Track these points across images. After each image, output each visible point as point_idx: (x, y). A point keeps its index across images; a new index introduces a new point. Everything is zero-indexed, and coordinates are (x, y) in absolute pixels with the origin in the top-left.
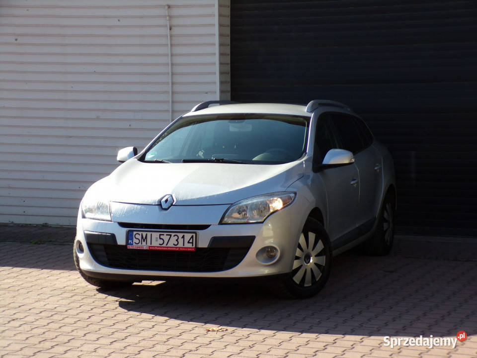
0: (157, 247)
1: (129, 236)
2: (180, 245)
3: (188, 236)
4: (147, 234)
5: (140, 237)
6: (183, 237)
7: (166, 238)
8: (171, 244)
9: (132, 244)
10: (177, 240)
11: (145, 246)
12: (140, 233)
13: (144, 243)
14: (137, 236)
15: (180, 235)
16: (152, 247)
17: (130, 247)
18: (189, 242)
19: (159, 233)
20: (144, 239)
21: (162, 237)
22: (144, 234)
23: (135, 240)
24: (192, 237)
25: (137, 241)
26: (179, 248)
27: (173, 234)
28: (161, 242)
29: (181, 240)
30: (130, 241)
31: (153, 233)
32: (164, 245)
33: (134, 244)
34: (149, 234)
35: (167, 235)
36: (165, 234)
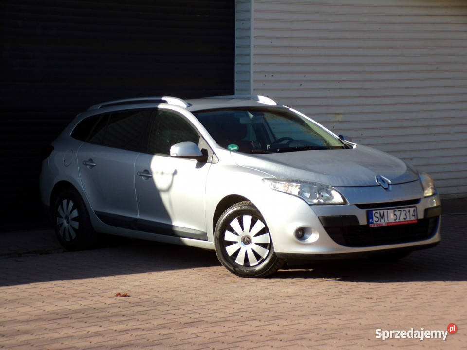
0: (394, 222)
1: (369, 216)
2: (408, 219)
3: (412, 210)
4: (384, 212)
5: (378, 215)
6: (409, 211)
7: (398, 213)
8: (402, 219)
9: (373, 223)
10: (405, 215)
11: (383, 222)
12: (378, 212)
13: (382, 221)
14: (376, 215)
15: (407, 209)
16: (389, 223)
17: (371, 226)
18: (413, 216)
19: (392, 210)
20: (382, 217)
21: (395, 213)
22: (382, 212)
23: (375, 219)
24: (414, 211)
25: (377, 219)
26: (408, 221)
27: (402, 209)
28: (395, 217)
29: (408, 214)
30: (371, 220)
31: (389, 211)
32: (398, 220)
33: (374, 222)
34: (385, 211)
35: (399, 211)
36: (397, 210)
